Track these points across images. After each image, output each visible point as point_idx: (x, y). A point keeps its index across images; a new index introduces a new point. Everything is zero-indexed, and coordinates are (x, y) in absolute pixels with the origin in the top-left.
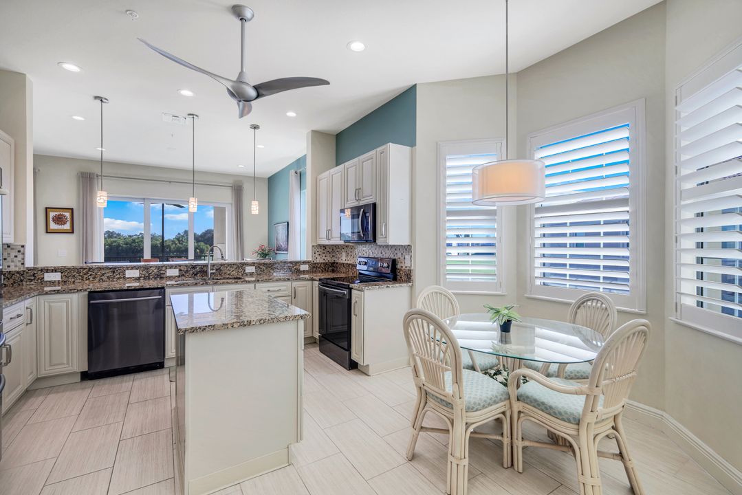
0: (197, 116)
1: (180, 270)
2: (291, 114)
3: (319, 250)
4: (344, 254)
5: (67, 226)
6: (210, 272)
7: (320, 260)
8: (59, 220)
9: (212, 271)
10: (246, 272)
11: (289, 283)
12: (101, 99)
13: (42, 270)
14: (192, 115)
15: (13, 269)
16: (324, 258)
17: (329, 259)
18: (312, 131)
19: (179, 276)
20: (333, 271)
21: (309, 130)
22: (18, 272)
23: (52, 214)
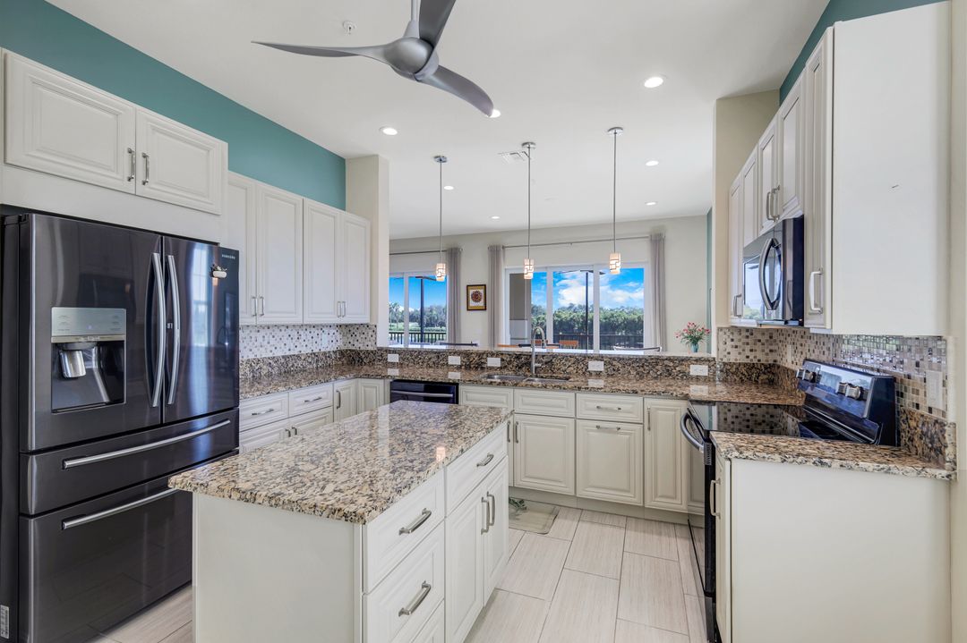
0: (532, 143)
1: (502, 360)
2: (654, 82)
3: (736, 336)
4: (790, 349)
5: (481, 304)
6: (534, 365)
7: (735, 357)
8: (476, 297)
9: (537, 365)
10: (589, 369)
11: (637, 400)
12: (441, 160)
13: (386, 351)
14: (526, 143)
15: (370, 348)
16: (748, 353)
17: (761, 356)
18: (720, 100)
19: (501, 368)
20: (771, 383)
21: (713, 103)
22: (372, 352)
23: (471, 292)
